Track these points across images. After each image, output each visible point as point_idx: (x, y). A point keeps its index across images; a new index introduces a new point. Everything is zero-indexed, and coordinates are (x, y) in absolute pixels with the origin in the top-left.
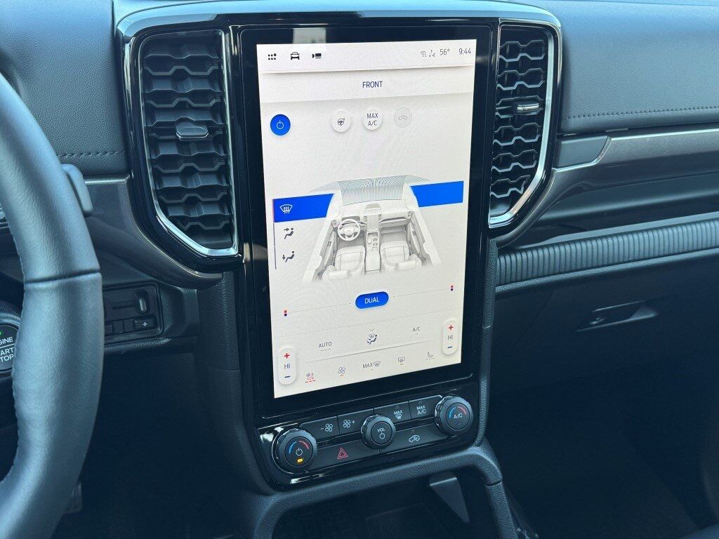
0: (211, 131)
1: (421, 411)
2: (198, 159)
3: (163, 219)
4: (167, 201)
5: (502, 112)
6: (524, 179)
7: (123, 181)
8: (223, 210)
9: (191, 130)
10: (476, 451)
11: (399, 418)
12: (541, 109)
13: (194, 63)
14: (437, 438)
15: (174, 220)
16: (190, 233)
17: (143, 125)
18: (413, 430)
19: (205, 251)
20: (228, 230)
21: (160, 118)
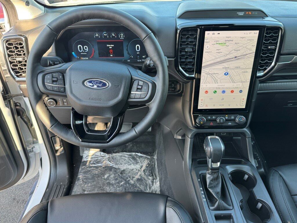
0: (193, 49)
1: (233, 118)
2: (189, 55)
3: (180, 68)
4: (182, 64)
5: (264, 48)
6: (269, 65)
7: (173, 59)
8: (193, 67)
9: (189, 49)
10: (245, 129)
11: (227, 118)
12: (275, 48)
13: (192, 35)
14: (235, 125)
15: (182, 68)
16: (185, 71)
17: (179, 48)
18: (230, 122)
19: (187, 75)
20: (193, 71)
21: (183, 47)
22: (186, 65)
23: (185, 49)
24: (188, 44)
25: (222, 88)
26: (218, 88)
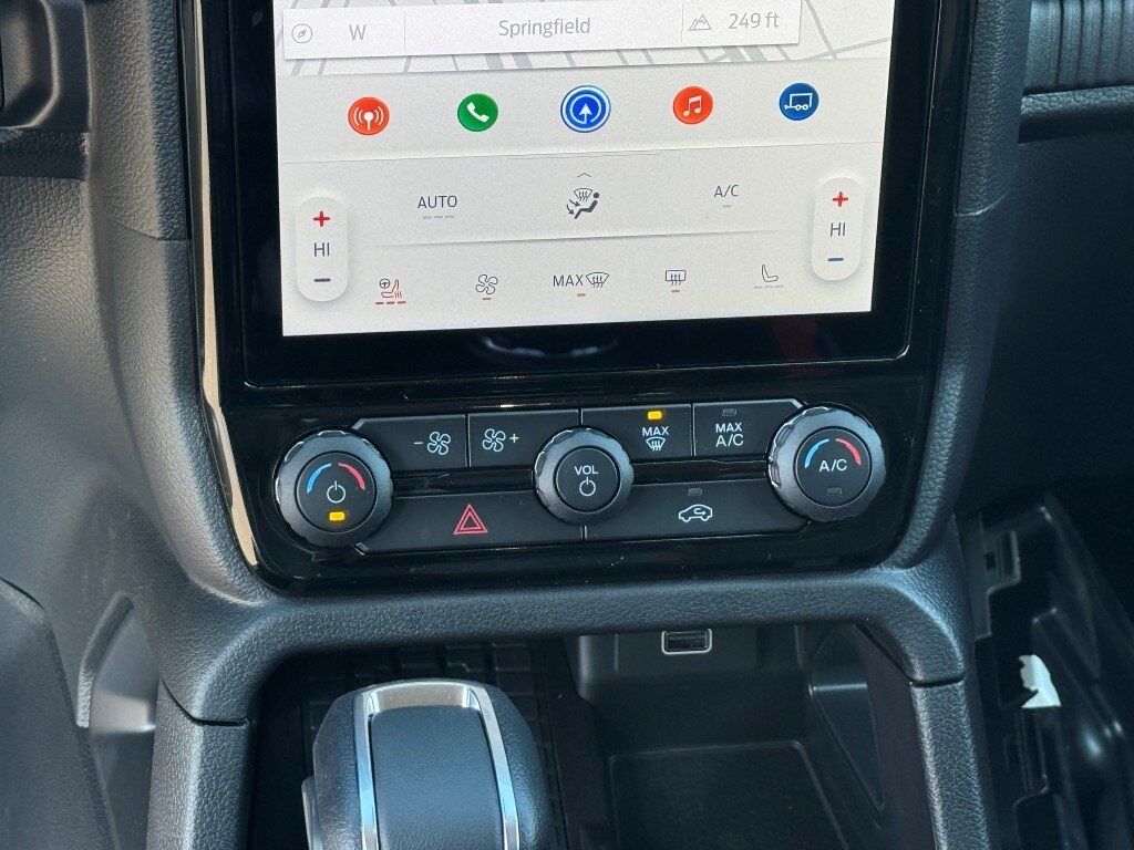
1: (729, 435)
11: (656, 447)
18: (696, 487)
25: (563, 61)
26: (509, 63)
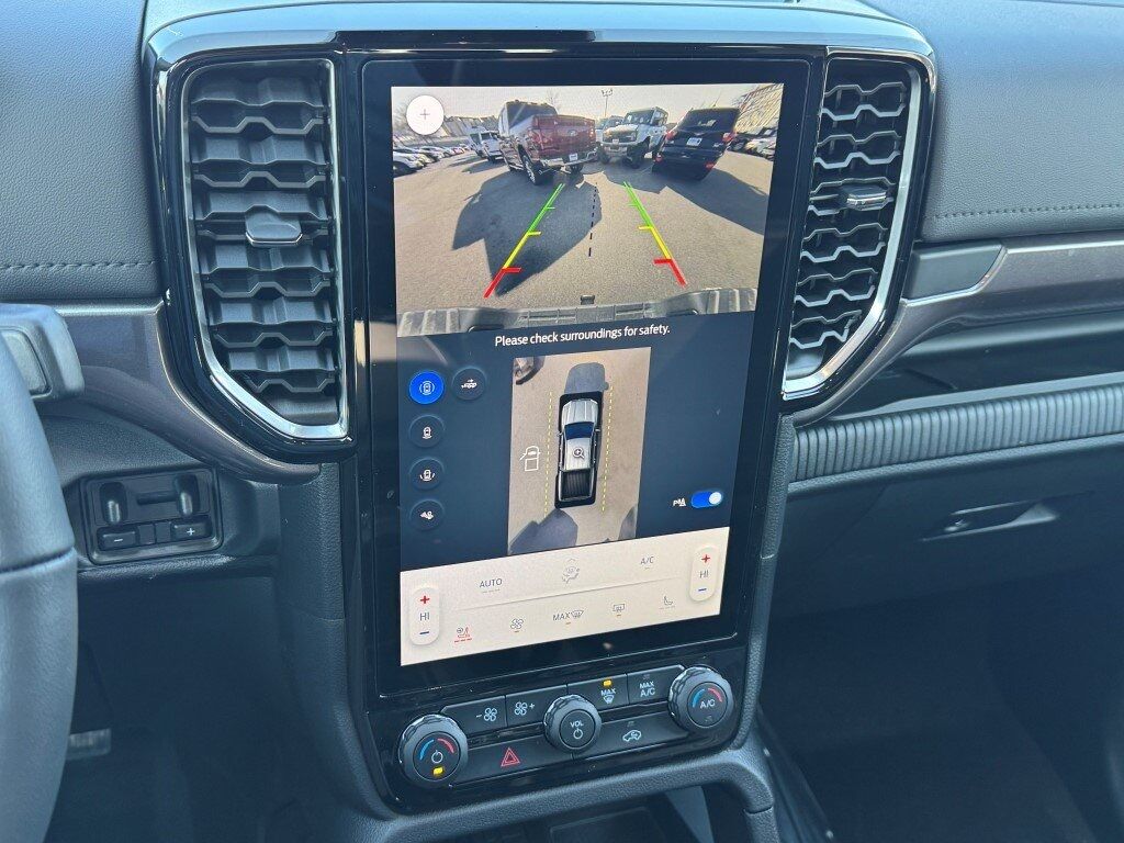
1: (647, 690)
2: (282, 276)
3: (221, 378)
5: (819, 205)
6: (851, 317)
7: (152, 310)
8: (323, 360)
9: (273, 227)
10: (733, 756)
12: (890, 200)
13: (283, 113)
14: (670, 736)
15: (239, 377)
16: (266, 397)
17: (188, 217)
18: (631, 721)
19: (292, 430)
20: (332, 392)
21: (219, 206)
22: (271, 347)
23: (236, 223)
24: (259, 186)
